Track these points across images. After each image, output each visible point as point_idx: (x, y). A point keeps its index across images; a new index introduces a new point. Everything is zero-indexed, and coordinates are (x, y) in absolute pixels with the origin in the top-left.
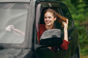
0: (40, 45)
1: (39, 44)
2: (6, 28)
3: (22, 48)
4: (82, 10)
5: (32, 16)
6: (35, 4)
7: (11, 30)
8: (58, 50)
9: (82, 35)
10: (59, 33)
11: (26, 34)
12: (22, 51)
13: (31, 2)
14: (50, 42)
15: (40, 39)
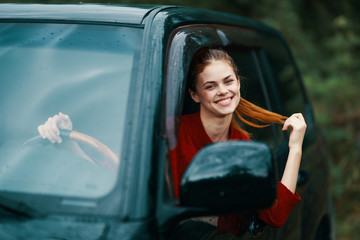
0: (182, 204)
1: (178, 202)
2: (40, 129)
3: (105, 218)
4: (346, 59)
5: (152, 83)
6: (163, 32)
7: (61, 136)
8: (252, 227)
9: (344, 162)
10: (261, 158)
11: (125, 158)
12: (107, 230)
13: (146, 22)
14: (222, 194)
15: (184, 181)
